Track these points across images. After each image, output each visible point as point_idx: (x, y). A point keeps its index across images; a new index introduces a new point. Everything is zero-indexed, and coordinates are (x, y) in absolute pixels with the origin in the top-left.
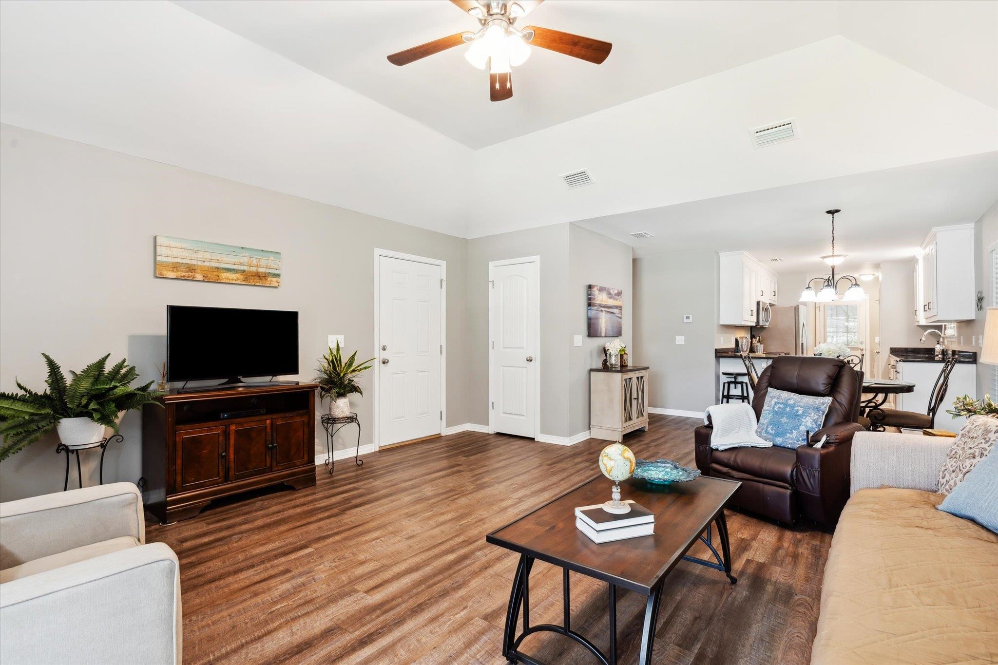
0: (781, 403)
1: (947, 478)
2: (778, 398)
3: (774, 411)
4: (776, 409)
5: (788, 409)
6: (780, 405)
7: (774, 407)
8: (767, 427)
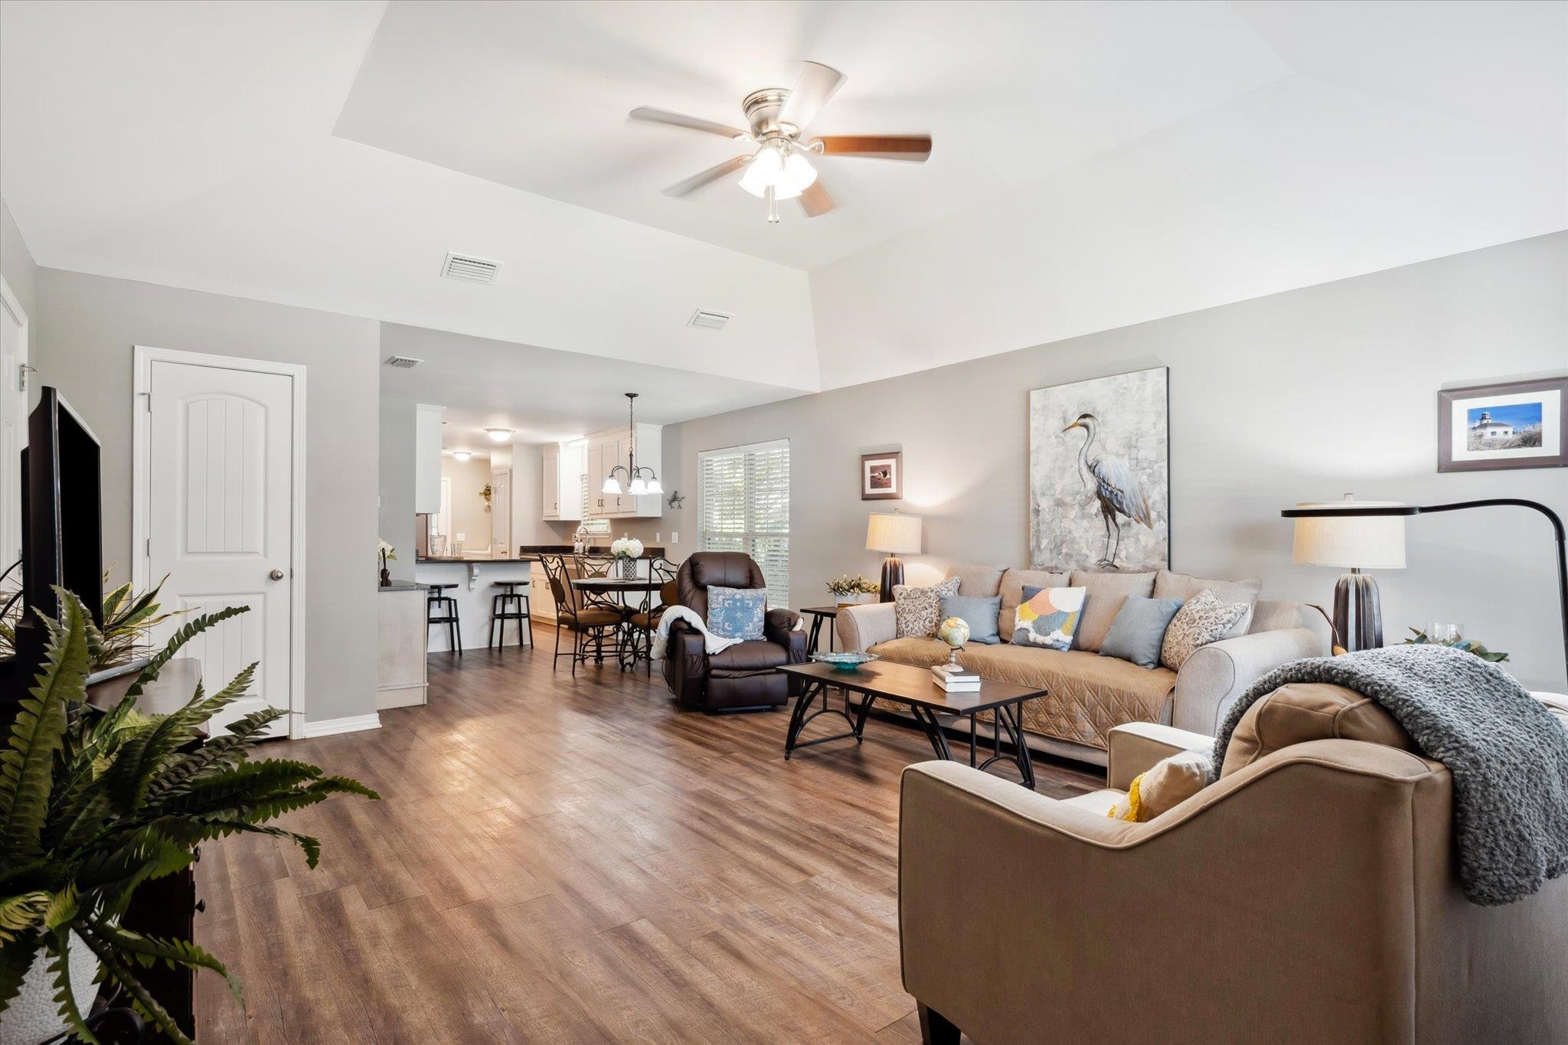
0: (730, 599)
1: (911, 626)
2: (724, 595)
3: (725, 608)
4: (726, 605)
5: (739, 604)
6: (729, 602)
7: (723, 604)
8: (724, 625)
